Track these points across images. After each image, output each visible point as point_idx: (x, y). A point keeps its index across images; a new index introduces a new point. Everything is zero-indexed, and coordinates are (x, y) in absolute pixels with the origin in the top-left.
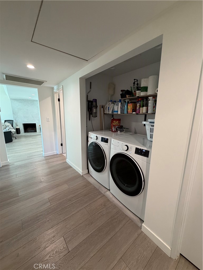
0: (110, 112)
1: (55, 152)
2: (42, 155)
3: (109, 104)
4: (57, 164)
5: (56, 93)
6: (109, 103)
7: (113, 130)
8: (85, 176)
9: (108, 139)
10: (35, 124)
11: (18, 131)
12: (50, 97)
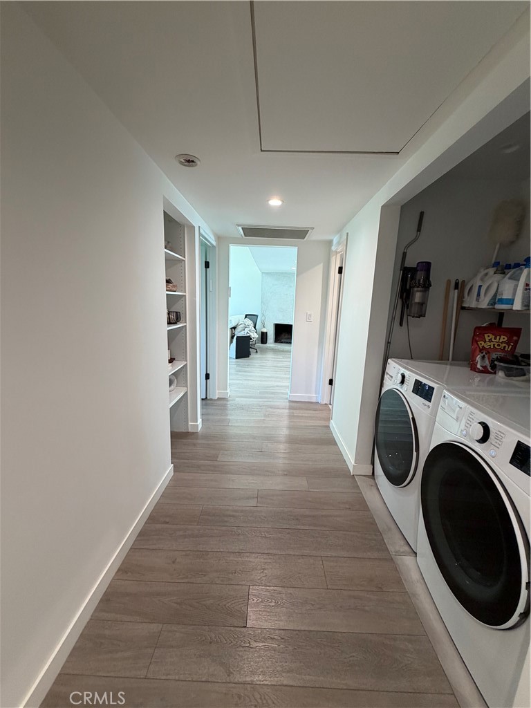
0: (484, 303)
1: (313, 397)
2: (285, 396)
3: (486, 274)
4: (308, 424)
5: (336, 253)
6: (486, 271)
7: (479, 366)
8: (359, 481)
9: (433, 388)
10: (291, 326)
11: (264, 338)
12: (322, 264)
